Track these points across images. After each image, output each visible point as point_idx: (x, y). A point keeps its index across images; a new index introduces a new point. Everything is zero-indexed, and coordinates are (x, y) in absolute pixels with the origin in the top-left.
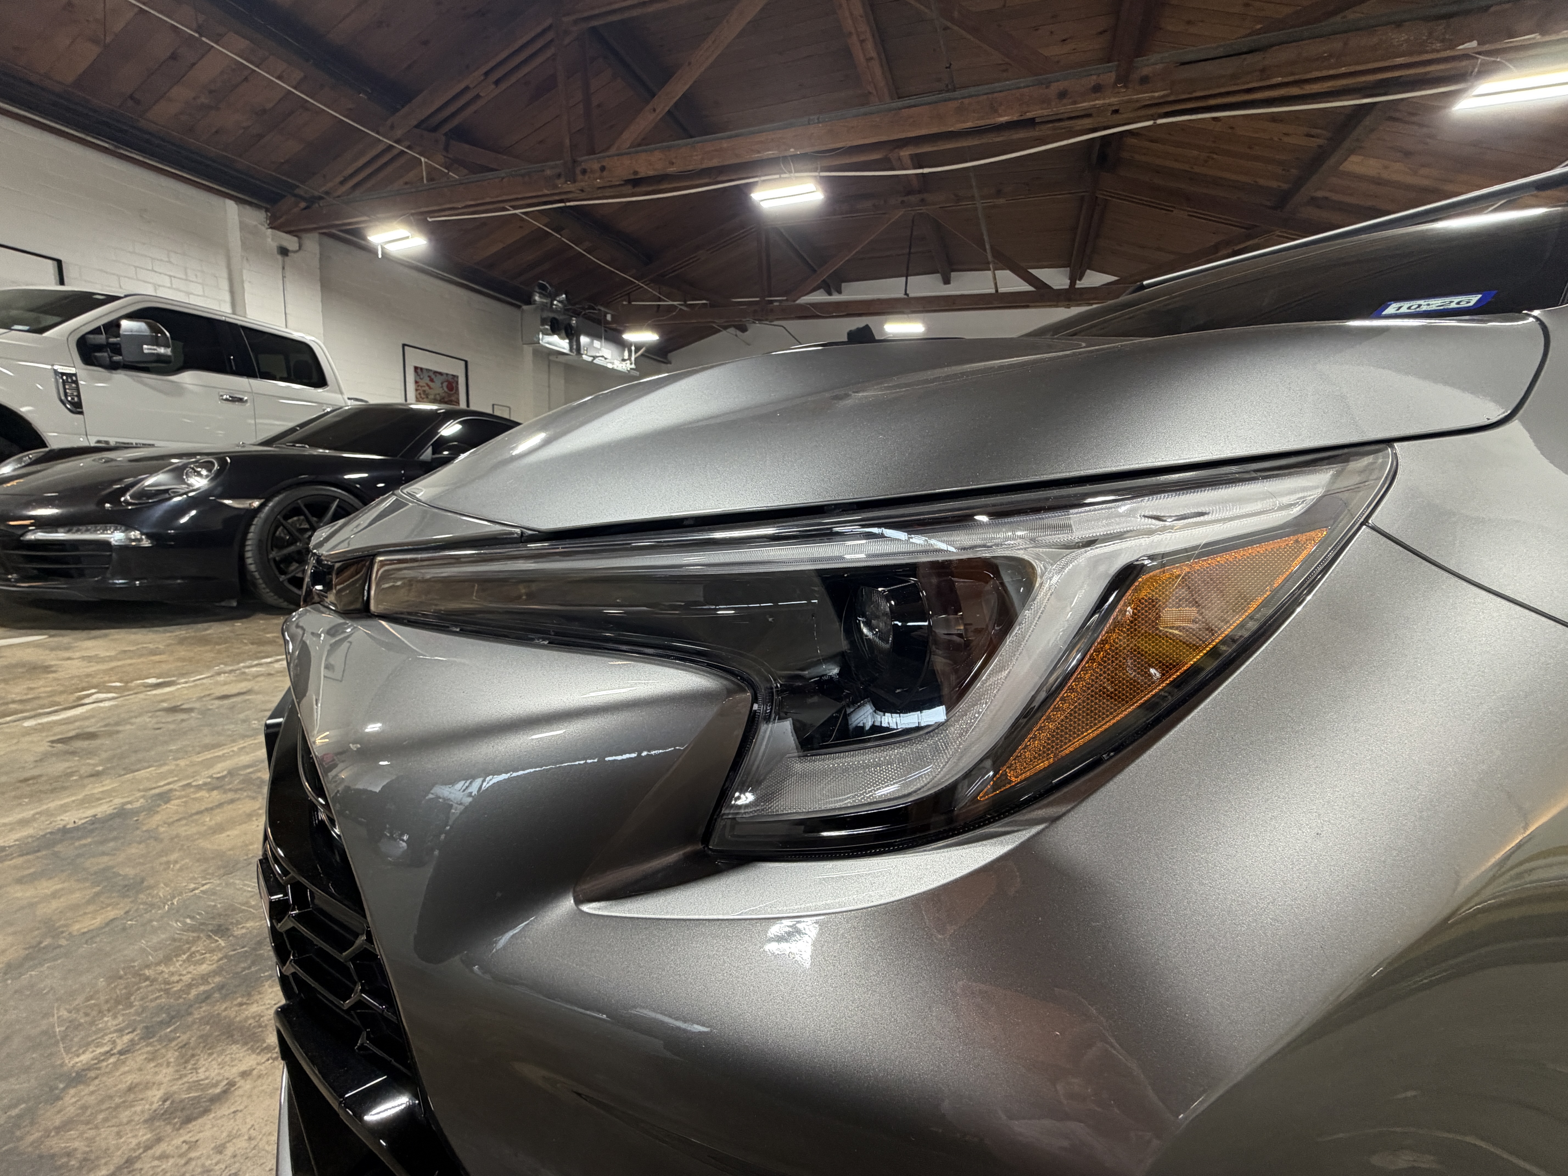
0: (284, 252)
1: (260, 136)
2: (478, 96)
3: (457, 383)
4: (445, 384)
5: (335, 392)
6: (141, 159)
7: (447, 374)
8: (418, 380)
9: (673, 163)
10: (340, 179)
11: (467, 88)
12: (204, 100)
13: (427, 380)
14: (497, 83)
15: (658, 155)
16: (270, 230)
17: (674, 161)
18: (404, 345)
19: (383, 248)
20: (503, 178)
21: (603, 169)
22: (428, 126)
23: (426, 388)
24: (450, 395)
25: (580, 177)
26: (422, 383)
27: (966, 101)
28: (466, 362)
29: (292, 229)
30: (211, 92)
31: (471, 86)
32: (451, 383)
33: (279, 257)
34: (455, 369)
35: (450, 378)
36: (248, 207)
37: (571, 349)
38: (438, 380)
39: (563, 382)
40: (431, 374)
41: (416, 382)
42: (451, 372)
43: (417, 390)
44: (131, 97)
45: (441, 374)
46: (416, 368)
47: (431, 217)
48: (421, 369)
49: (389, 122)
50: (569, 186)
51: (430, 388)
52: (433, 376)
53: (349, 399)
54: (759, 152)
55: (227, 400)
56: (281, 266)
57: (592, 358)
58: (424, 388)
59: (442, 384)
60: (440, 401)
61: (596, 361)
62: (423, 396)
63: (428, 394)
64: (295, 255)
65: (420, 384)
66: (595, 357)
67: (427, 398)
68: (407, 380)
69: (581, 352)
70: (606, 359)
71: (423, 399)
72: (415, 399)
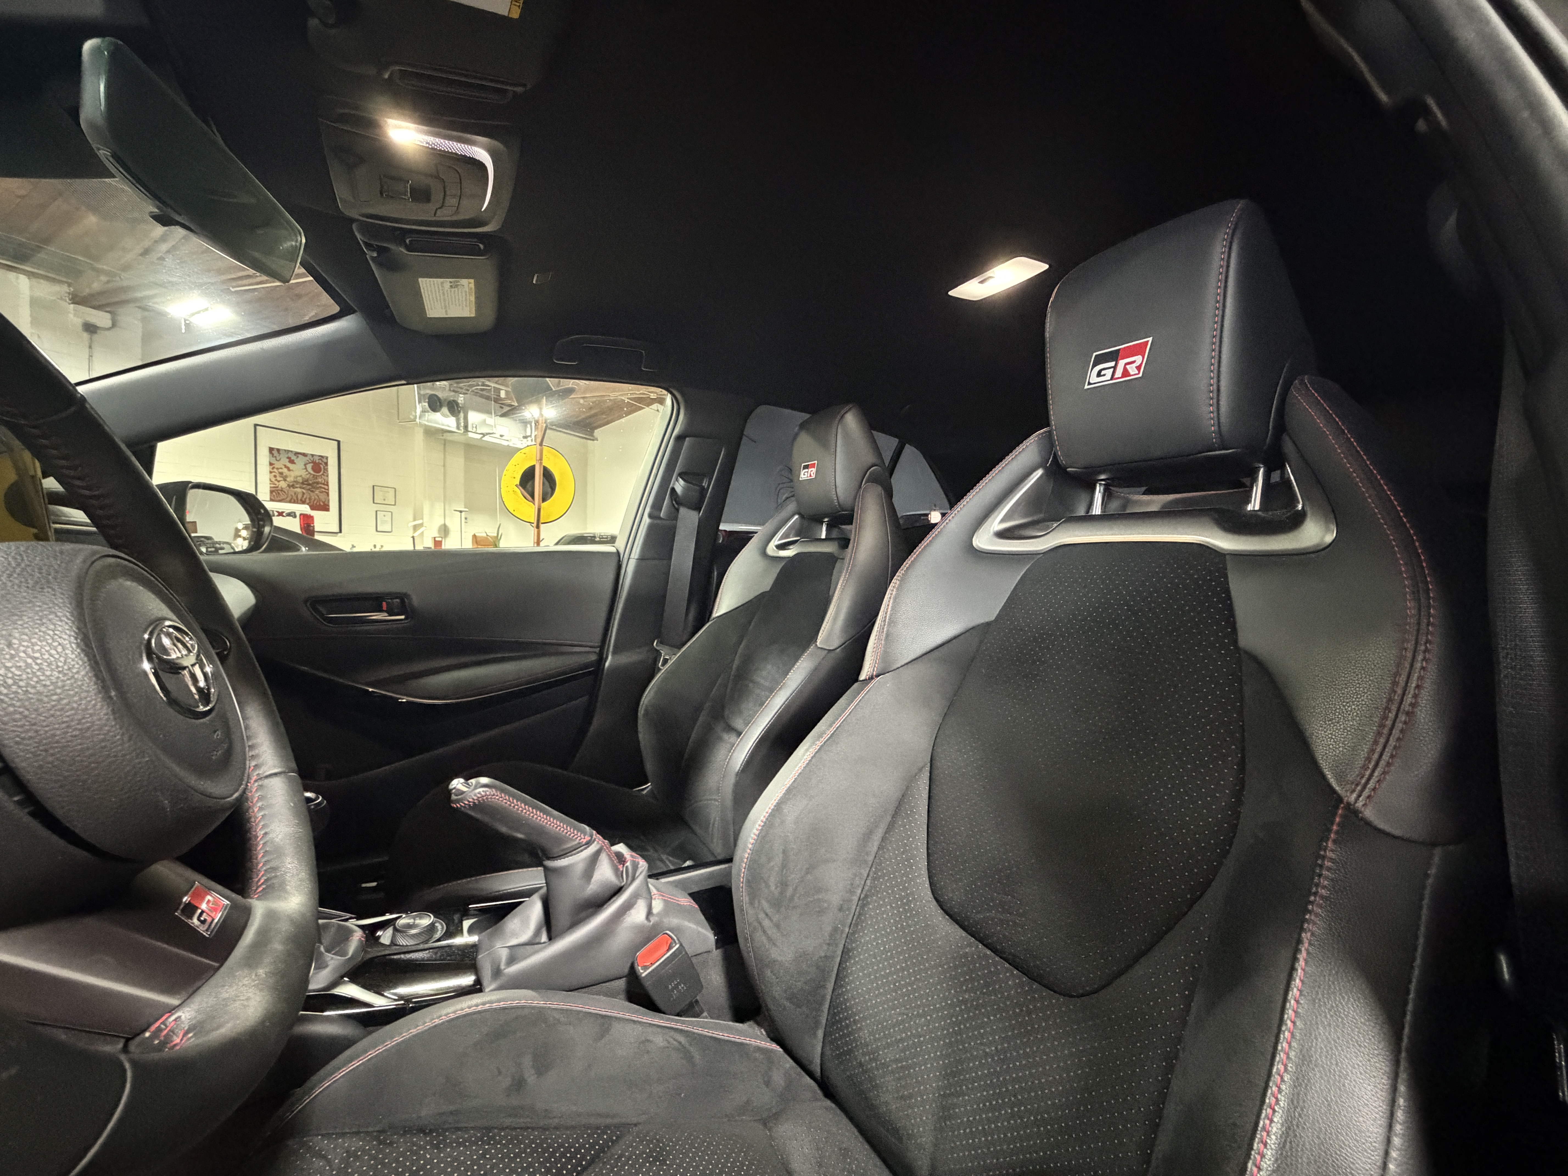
0: (90, 328)
3: (326, 464)
4: (309, 466)
7: (313, 455)
8: (273, 461)
13: (285, 461)
16: (72, 306)
18: (256, 426)
19: (185, 321)
23: (285, 470)
24: (315, 477)
26: (277, 465)
28: (339, 442)
29: (96, 304)
32: (318, 464)
33: (86, 335)
34: (323, 449)
35: (317, 459)
36: (41, 281)
37: (458, 427)
38: (300, 462)
39: (462, 460)
40: (290, 455)
41: (271, 464)
42: (318, 452)
43: (271, 472)
45: (304, 455)
46: (271, 449)
48: (278, 450)
51: (289, 469)
52: (293, 458)
56: (88, 345)
57: (484, 435)
58: (280, 470)
59: (305, 465)
60: (303, 483)
61: (486, 438)
62: (279, 479)
63: (286, 476)
64: (107, 333)
65: (276, 466)
66: (488, 434)
67: (285, 480)
68: (258, 462)
69: (470, 429)
70: (501, 436)
71: (279, 481)
72: (269, 482)
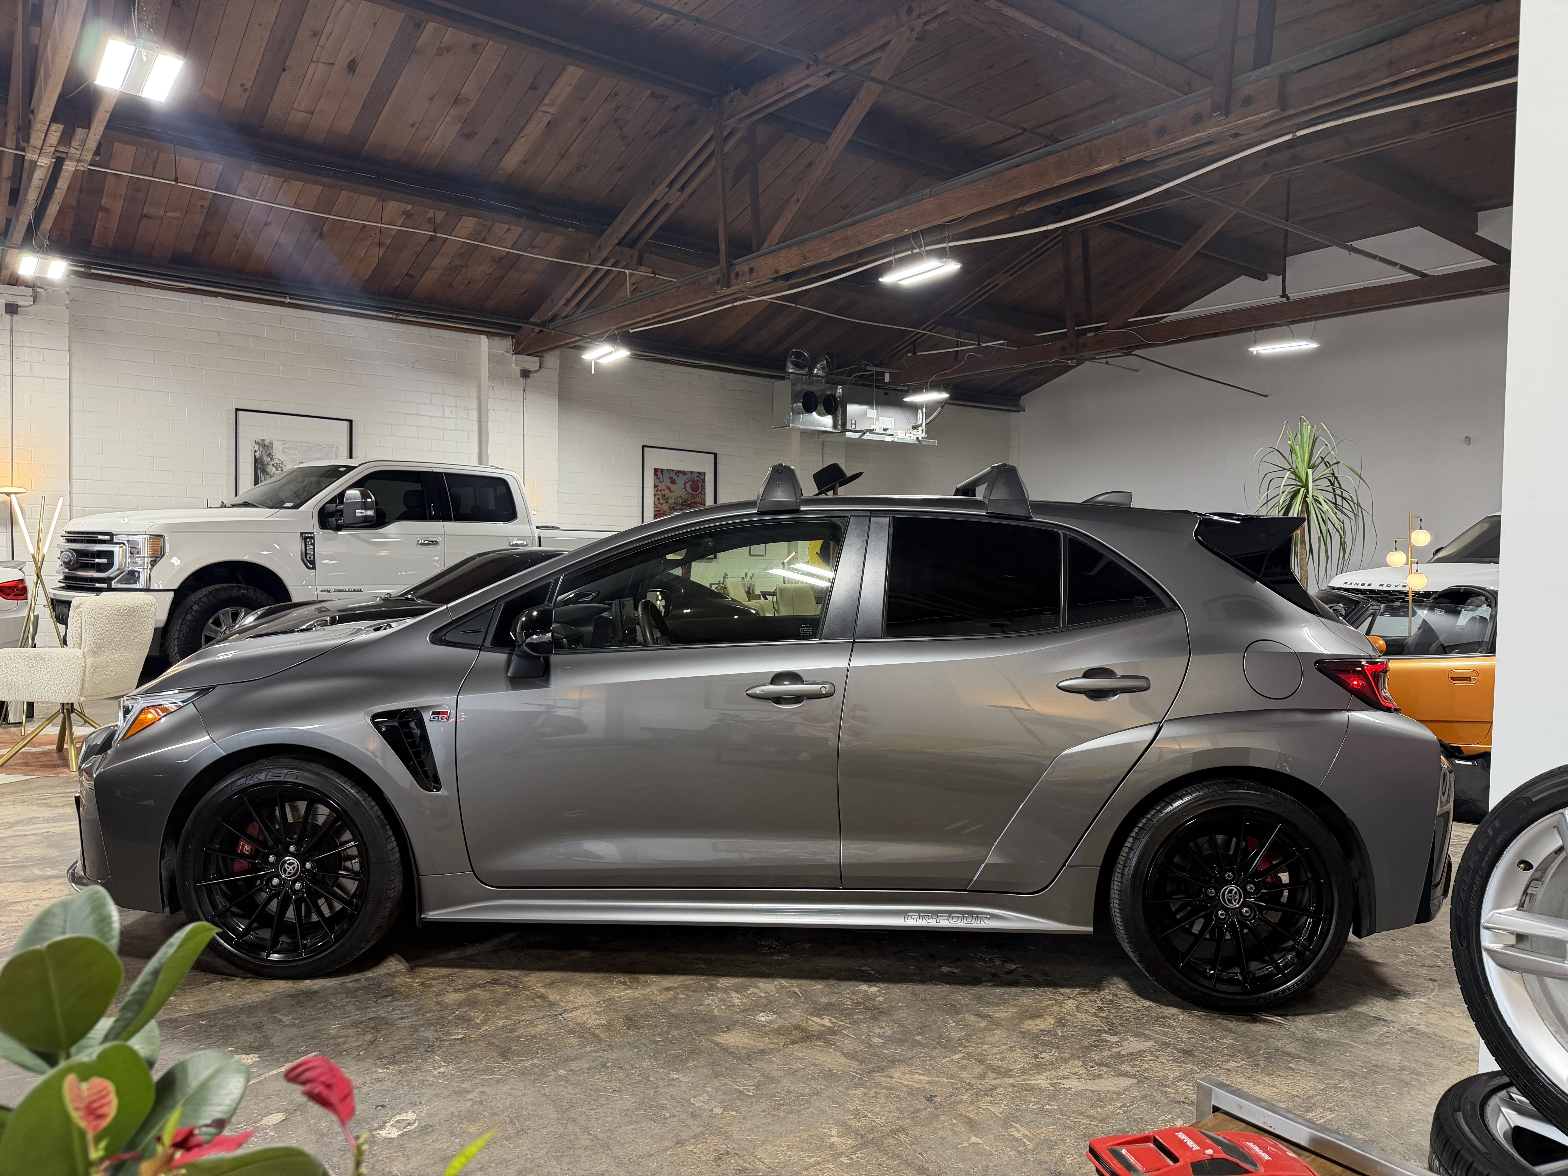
0: (525, 374)
1: (501, 278)
2: (667, 205)
3: (704, 481)
4: (688, 485)
5: (524, 524)
6: (414, 319)
7: (692, 472)
8: (658, 483)
9: (805, 258)
10: (563, 302)
11: (655, 202)
12: (457, 262)
13: (667, 482)
14: (682, 189)
15: (795, 250)
16: (514, 355)
17: (807, 255)
18: (644, 447)
19: (596, 363)
20: (679, 287)
21: (751, 270)
22: (628, 242)
23: (667, 492)
24: (693, 497)
25: (734, 281)
26: (661, 486)
27: (1066, 153)
28: (715, 455)
29: (531, 352)
30: (460, 255)
31: (658, 199)
32: (696, 482)
33: (522, 380)
34: (701, 464)
35: (695, 475)
36: (496, 338)
37: (835, 426)
38: (680, 480)
40: (671, 475)
41: (655, 486)
42: (696, 469)
43: (655, 495)
44: (407, 274)
45: (684, 473)
46: (656, 470)
47: (632, 329)
48: (662, 470)
49: (597, 244)
50: (726, 291)
51: (671, 491)
52: (675, 477)
53: (538, 527)
54: (878, 237)
55: (422, 544)
56: (522, 389)
57: (864, 432)
58: (663, 492)
59: (685, 484)
60: (682, 504)
61: (868, 436)
62: (662, 501)
63: (668, 498)
64: (536, 374)
65: (659, 488)
66: (868, 431)
67: (667, 502)
68: (645, 486)
69: (848, 427)
70: (885, 430)
71: (661, 504)
72: (652, 505)
